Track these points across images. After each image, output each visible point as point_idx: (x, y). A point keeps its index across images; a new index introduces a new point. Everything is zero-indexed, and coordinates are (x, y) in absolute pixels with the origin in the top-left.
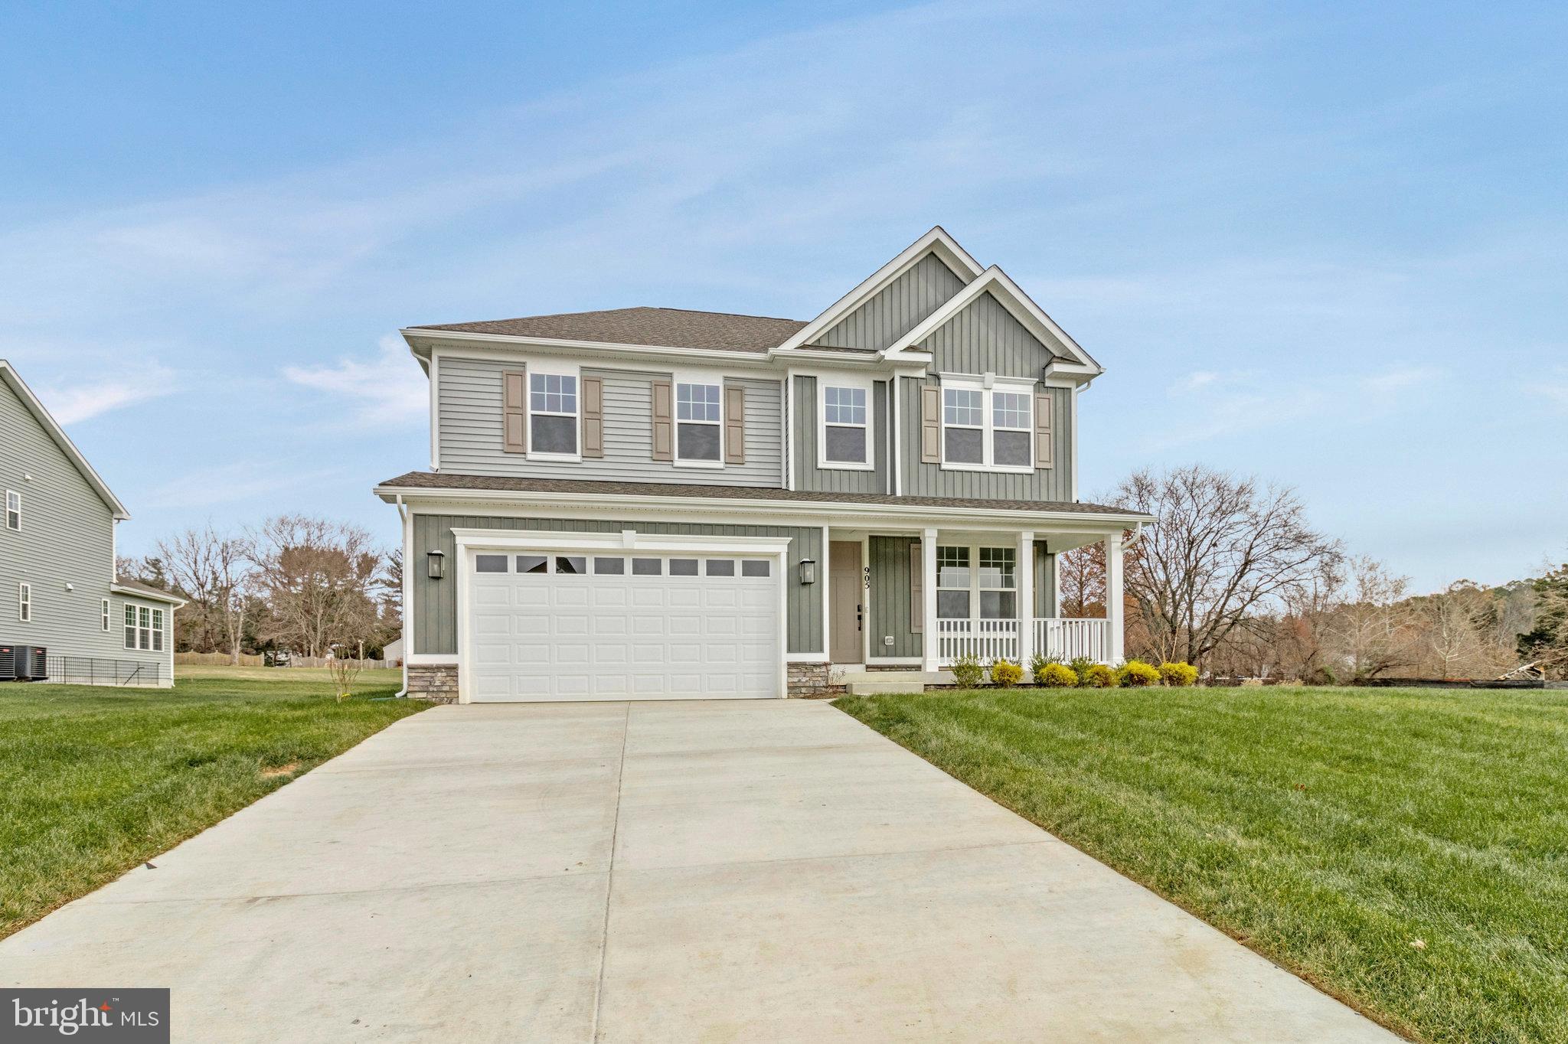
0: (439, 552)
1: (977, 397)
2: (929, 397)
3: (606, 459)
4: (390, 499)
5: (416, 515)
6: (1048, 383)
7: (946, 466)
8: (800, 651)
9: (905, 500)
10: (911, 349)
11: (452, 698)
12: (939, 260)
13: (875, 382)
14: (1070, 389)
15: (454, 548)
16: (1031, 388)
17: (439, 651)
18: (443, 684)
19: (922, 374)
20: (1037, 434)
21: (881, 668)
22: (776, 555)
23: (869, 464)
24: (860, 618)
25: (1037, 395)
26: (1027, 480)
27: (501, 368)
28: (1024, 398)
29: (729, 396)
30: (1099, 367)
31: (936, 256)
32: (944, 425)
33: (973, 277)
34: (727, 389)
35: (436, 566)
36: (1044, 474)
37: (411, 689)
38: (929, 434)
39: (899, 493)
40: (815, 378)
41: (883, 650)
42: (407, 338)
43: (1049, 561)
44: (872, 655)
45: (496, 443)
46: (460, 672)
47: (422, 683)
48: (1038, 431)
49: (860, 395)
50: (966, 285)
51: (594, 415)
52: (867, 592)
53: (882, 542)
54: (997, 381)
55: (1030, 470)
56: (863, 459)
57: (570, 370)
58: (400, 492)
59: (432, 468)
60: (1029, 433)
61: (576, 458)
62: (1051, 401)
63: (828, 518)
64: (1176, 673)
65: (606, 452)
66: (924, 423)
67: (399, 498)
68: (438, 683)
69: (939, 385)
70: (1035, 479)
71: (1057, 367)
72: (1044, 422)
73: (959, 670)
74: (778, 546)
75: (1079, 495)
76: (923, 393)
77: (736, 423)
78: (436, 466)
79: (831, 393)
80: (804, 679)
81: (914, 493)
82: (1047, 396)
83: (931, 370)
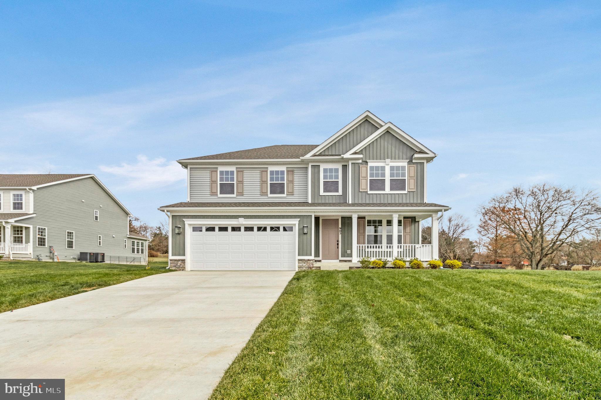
0: (180, 226)
1: (383, 168)
2: (363, 169)
3: (244, 196)
4: (164, 211)
5: (173, 216)
6: (414, 161)
7: (369, 192)
8: (303, 255)
9: (353, 205)
10: (355, 153)
11: (183, 269)
12: (369, 122)
13: (343, 165)
14: (424, 163)
15: (184, 224)
16: (406, 163)
17: (179, 255)
18: (181, 265)
19: (360, 161)
20: (409, 180)
21: (345, 261)
22: (295, 225)
23: (340, 193)
24: (338, 244)
25: (409, 166)
26: (404, 196)
27: (209, 170)
28: (403, 168)
29: (288, 174)
30: (435, 154)
31: (368, 120)
32: (369, 178)
33: (382, 126)
34: (288, 171)
35: (178, 230)
36: (411, 193)
37: (171, 266)
38: (363, 182)
39: (350, 202)
40: (319, 165)
41: (346, 255)
42: (180, 163)
43: (417, 224)
44: (342, 257)
45: (208, 192)
46: (186, 261)
47: (174, 265)
48: (409, 178)
49: (337, 170)
50: (379, 129)
51: (241, 182)
52: (340, 236)
53: (346, 219)
54: (391, 162)
55: (406, 192)
56: (337, 191)
57: (233, 168)
58: (166, 209)
59: (187, 201)
60: (405, 179)
61: (234, 195)
62: (415, 168)
63: (314, 212)
65: (245, 193)
66: (361, 178)
67: (165, 211)
68: (179, 265)
69: (367, 165)
70: (408, 196)
71: (416, 156)
72: (412, 174)
73: (362, 262)
74: (295, 222)
75: (426, 201)
76: (360, 169)
77: (291, 182)
78: (189, 200)
79: (325, 170)
80: (304, 265)
81: (356, 202)
82: (414, 166)
83: (364, 160)
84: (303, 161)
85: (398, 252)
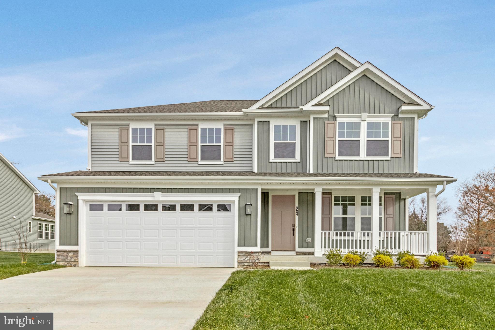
0: (71, 203)
1: (358, 125)
2: (329, 126)
3: (166, 162)
4: (47, 181)
5: (61, 188)
6: (400, 116)
7: (338, 158)
8: (244, 246)
9: (315, 175)
10: (319, 104)
11: (75, 264)
12: (339, 63)
13: (301, 121)
14: (414, 118)
15: (78, 200)
16: (390, 119)
17: (70, 244)
18: (72, 258)
19: (326, 116)
20: (393, 141)
21: (304, 253)
22: (234, 202)
23: (297, 159)
24: (294, 230)
25: (393, 122)
26: (386, 163)
27: (118, 127)
28: (386, 125)
29: (226, 133)
30: (430, 105)
31: (337, 61)
32: (338, 139)
33: (356, 68)
34: (225, 130)
35: (68, 209)
36: (396, 160)
37: (58, 260)
38: (329, 144)
39: (311, 172)
40: (269, 121)
41: (305, 244)
42: (77, 117)
43: (402, 202)
44: (299, 247)
45: (116, 158)
46: (79, 253)
47: (63, 258)
48: (393, 139)
49: (293, 128)
50: (351, 72)
51: (161, 144)
52: (297, 218)
53: (306, 195)
54: (369, 117)
55: (389, 158)
56: (294, 157)
57: (151, 126)
58: (50, 179)
59: (87, 169)
60: (388, 140)
61: (152, 162)
62: (402, 125)
63: (261, 184)
64: (461, 261)
65: (166, 159)
66: (326, 139)
67: (49, 181)
68: (69, 258)
69: (336, 120)
70: (391, 163)
71: (404, 108)
72: (397, 134)
73: (329, 257)
74: (234, 198)
75: (417, 170)
76: (326, 125)
77: (230, 144)
78: (90, 168)
79: (277, 128)
80: (246, 259)
81: (320, 171)
82: (400, 122)
83: (331, 114)
84: (246, 115)
85: (380, 241)
